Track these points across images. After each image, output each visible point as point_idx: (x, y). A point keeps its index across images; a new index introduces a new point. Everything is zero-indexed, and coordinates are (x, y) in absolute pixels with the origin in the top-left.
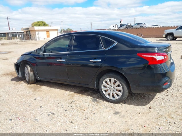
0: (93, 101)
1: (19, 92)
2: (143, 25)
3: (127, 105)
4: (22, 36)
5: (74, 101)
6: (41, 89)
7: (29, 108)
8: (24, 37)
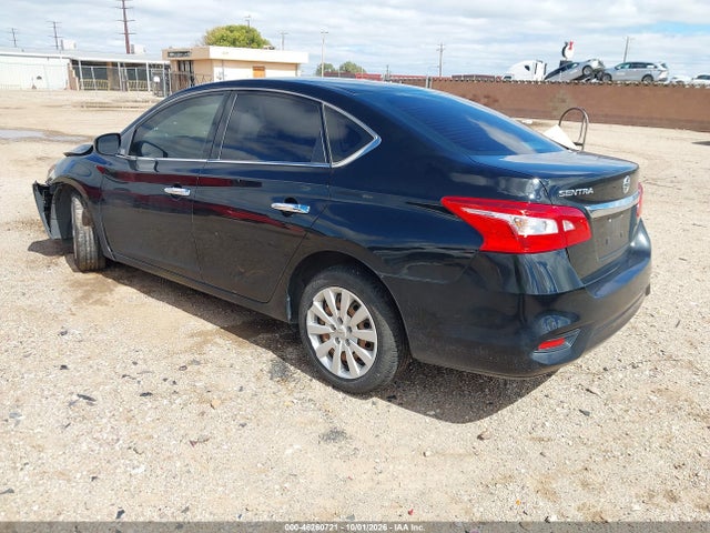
0: (270, 372)
1: (27, 296)
2: (654, 73)
3: (394, 408)
4: (161, 80)
5: (198, 363)
6: (109, 297)
7: (17, 367)
8: (168, 84)
